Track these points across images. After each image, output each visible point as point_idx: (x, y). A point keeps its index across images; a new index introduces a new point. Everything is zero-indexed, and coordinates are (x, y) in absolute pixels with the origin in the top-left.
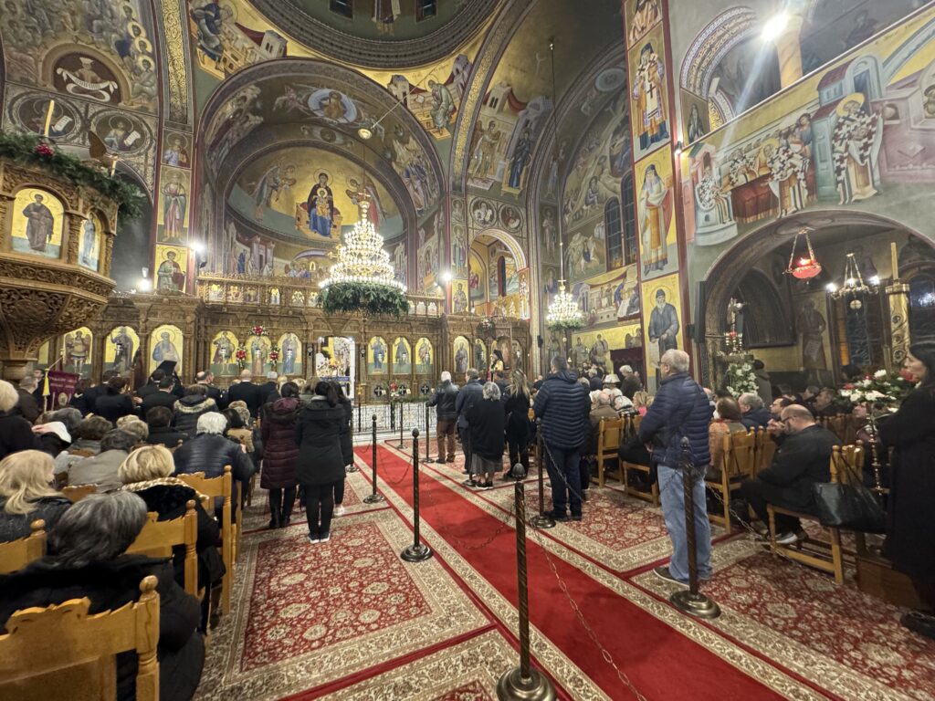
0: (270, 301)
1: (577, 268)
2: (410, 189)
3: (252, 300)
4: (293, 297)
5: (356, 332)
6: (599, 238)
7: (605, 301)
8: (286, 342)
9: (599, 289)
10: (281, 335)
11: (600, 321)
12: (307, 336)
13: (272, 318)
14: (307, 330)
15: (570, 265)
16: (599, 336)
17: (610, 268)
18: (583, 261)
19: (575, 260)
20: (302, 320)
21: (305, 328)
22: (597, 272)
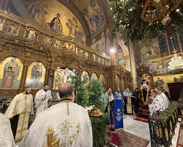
0: (27, 36)
1: (145, 57)
2: (90, 26)
3: (12, 32)
4: (45, 40)
5: (77, 67)
6: (156, 47)
7: (161, 67)
8: (35, 67)
9: (157, 63)
10: (32, 62)
11: (158, 73)
12: (51, 65)
13: (26, 49)
14: (50, 62)
15: (141, 56)
16: (158, 78)
17: (162, 56)
18: (148, 55)
19: (144, 54)
20: (49, 55)
21: (49, 60)
22: (155, 57)
